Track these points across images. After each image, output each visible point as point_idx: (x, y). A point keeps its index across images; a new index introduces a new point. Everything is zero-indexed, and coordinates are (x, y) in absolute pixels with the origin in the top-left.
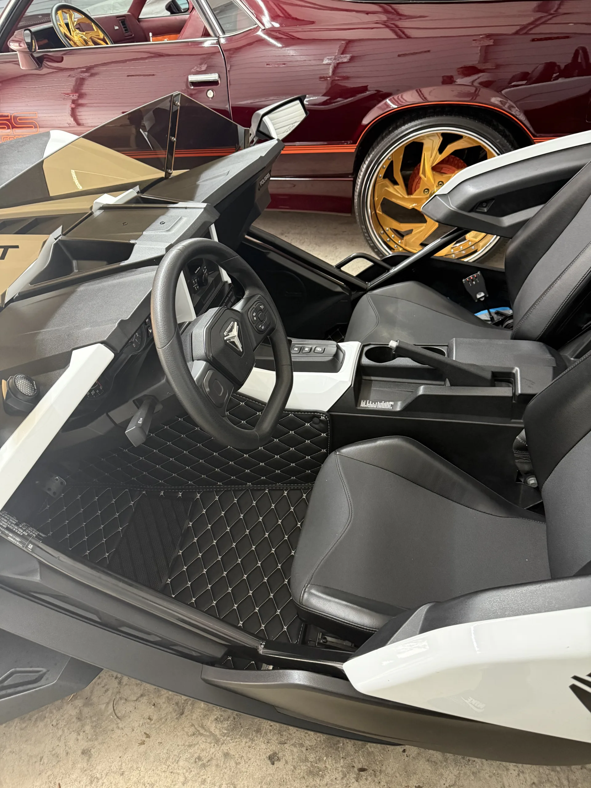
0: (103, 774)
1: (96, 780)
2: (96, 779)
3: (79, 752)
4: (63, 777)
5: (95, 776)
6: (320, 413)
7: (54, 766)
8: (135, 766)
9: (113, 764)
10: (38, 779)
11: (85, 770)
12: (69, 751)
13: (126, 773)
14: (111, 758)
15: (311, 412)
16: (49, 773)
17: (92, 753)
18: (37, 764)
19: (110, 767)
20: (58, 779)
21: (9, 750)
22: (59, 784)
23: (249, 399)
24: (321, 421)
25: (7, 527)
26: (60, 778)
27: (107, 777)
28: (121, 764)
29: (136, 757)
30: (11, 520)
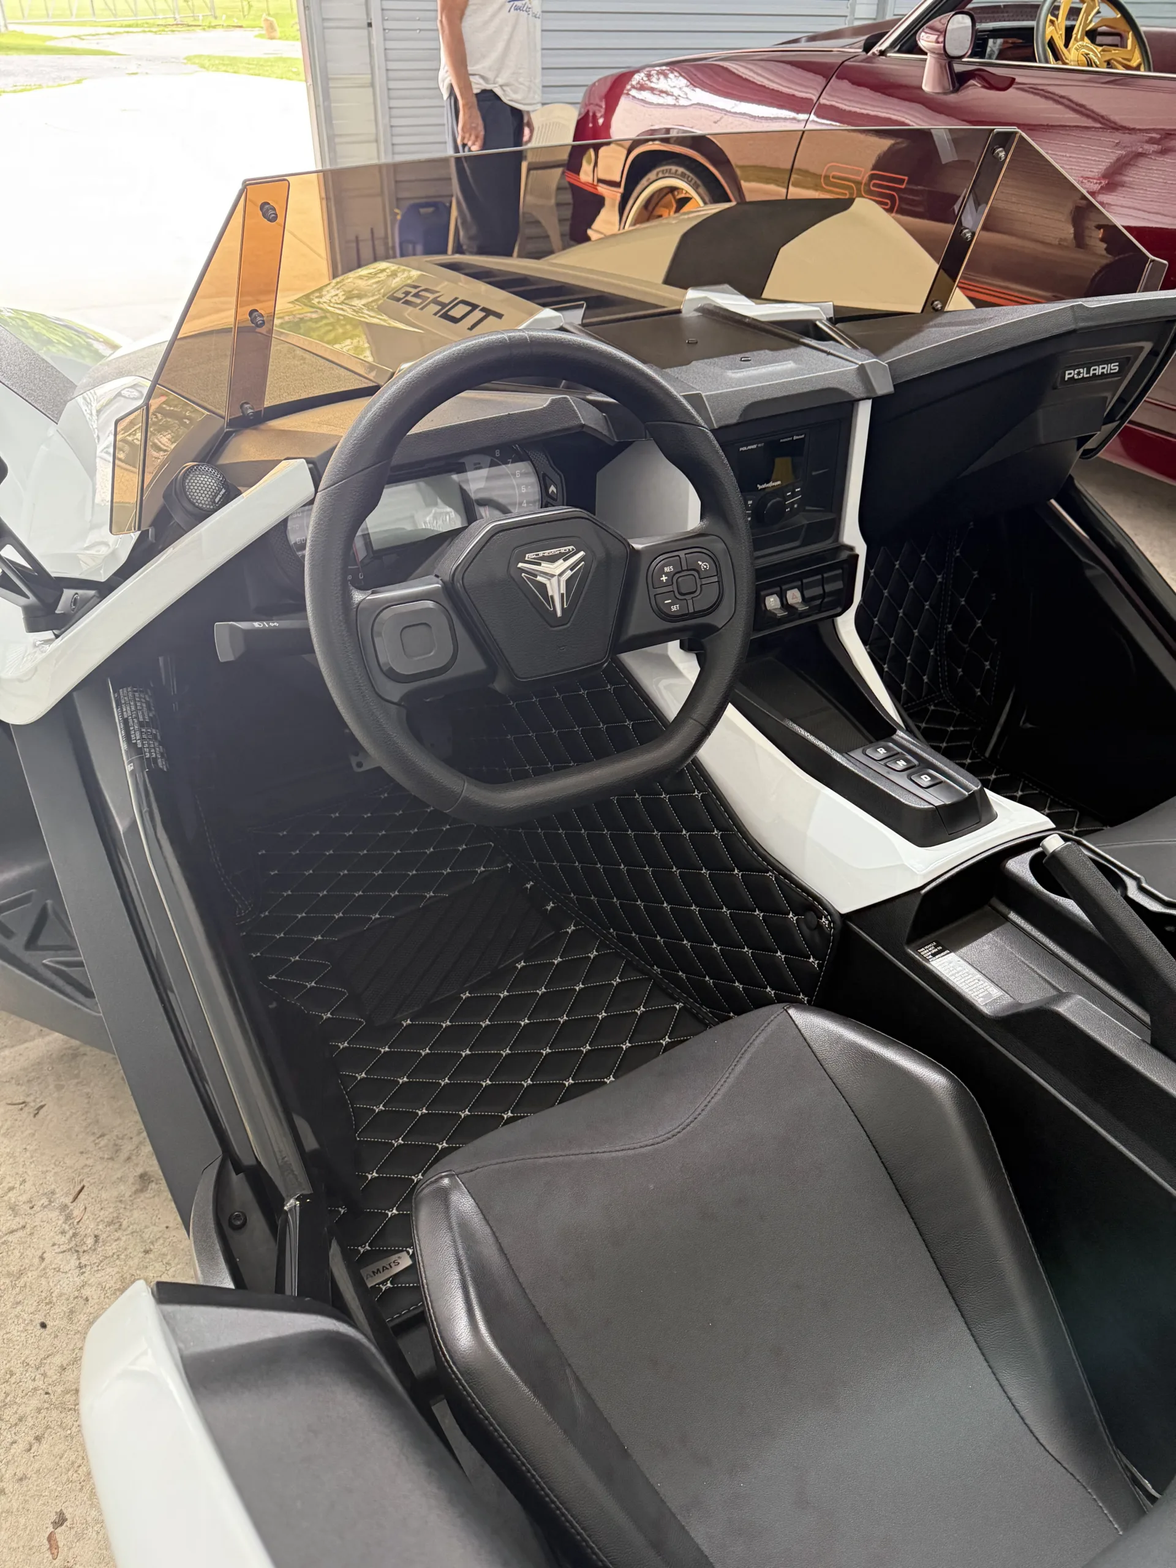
0: (131, 1227)
1: (117, 1226)
2: (119, 1224)
3: (140, 1171)
4: (94, 1183)
5: (121, 1220)
6: (825, 909)
7: (102, 1158)
8: (169, 1257)
9: (152, 1227)
10: (74, 1157)
11: (121, 1201)
12: (134, 1157)
13: (151, 1256)
14: (159, 1216)
15: (809, 893)
16: (90, 1162)
17: (150, 1187)
18: (92, 1138)
19: (146, 1227)
20: (89, 1179)
21: (88, 1090)
22: (83, 1187)
23: (713, 793)
24: (820, 926)
25: (127, 719)
26: (92, 1181)
27: (130, 1236)
28: (159, 1238)
29: (182, 1247)
30: (140, 713)
